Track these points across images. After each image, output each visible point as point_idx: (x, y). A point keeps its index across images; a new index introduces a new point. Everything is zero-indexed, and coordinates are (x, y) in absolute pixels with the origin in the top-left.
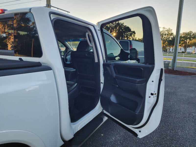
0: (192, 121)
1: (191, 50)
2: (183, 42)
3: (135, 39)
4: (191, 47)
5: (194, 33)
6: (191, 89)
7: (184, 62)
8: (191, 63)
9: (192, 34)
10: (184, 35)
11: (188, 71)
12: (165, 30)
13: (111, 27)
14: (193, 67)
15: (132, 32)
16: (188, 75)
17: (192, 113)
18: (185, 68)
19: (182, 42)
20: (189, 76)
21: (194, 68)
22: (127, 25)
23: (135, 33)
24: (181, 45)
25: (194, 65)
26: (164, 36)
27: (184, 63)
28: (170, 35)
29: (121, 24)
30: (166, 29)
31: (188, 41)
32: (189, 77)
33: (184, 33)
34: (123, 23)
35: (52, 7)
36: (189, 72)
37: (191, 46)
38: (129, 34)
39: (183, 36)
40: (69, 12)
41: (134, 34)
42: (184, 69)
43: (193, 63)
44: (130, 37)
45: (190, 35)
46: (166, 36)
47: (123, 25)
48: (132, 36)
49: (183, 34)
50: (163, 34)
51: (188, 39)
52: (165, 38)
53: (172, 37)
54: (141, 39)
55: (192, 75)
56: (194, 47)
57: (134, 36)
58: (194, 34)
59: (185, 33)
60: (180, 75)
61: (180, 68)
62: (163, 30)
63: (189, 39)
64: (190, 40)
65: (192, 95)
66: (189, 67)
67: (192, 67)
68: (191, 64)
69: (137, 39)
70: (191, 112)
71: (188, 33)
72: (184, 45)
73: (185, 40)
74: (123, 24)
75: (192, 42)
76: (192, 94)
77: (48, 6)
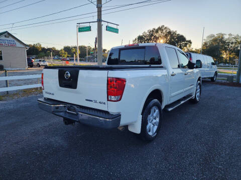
3: (191, 50)
12: (231, 37)
15: (187, 41)
22: (181, 34)
23: (191, 43)
26: (231, 45)
28: (239, 44)
30: (233, 37)
41: (189, 43)
44: (185, 48)
46: (233, 45)
48: (188, 46)
50: (229, 42)
52: (231, 47)
54: (198, 50)
57: (190, 46)
62: (229, 38)
69: (194, 50)
74: (176, 33)
77: (99, 20)
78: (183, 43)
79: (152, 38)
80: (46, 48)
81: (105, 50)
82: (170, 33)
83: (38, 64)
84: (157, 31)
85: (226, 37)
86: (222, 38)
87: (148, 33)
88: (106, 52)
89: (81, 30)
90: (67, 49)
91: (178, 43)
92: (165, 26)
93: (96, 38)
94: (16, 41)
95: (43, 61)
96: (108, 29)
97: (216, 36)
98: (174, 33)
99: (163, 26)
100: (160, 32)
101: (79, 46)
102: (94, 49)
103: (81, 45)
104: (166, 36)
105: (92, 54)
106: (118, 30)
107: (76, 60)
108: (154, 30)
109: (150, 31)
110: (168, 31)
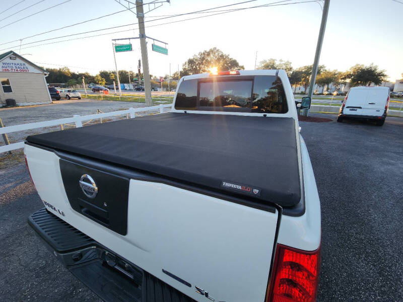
10: (306, 70)
12: (282, 63)
15: (240, 67)
21: (324, 112)
23: (244, 69)
28: (289, 70)
33: (305, 67)
35: (147, 37)
39: (304, 71)
53: (291, 72)
62: (280, 64)
72: (304, 83)
73: (307, 76)
77: (142, 36)
78: (236, 68)
79: (204, 61)
80: (76, 73)
81: (151, 76)
82: (222, 56)
83: (67, 95)
84: (208, 54)
85: (277, 63)
86: (274, 64)
87: (199, 56)
88: (152, 78)
89: (119, 49)
90: (104, 75)
91: (231, 68)
92: (217, 49)
93: (139, 61)
94: (27, 65)
95: (74, 91)
96: (155, 48)
97: (268, 61)
98: (227, 57)
99: (215, 48)
100: (212, 56)
101: (118, 71)
102: (137, 75)
103: (121, 70)
104: (218, 60)
105: (135, 80)
106: (167, 50)
107: (117, 89)
108: (206, 52)
109: (202, 54)
110: (220, 54)
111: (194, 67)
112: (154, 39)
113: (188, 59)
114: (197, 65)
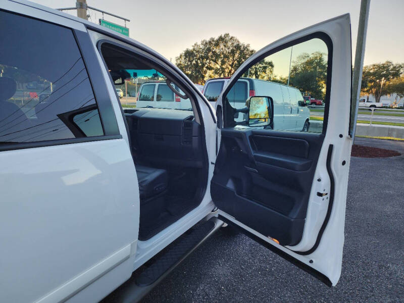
0: (387, 288)
1: (390, 101)
2: (372, 84)
3: (273, 78)
4: (388, 96)
5: (395, 65)
6: (387, 192)
7: (374, 125)
8: (389, 128)
9: (392, 67)
10: (376, 70)
11: (382, 148)
13: (223, 53)
14: (392, 138)
15: (266, 63)
16: (380, 156)
17: (387, 263)
18: (376, 140)
19: (369, 85)
20: (383, 160)
21: (396, 139)
23: (272, 66)
24: (369, 90)
25: (395, 133)
27: (374, 127)
29: (244, 47)
31: (382, 82)
32: (382, 162)
33: (374, 65)
34: (248, 45)
35: (90, 8)
36: (383, 150)
37: (389, 93)
38: (260, 67)
39: (372, 71)
40: (129, 21)
41: (270, 67)
42: (373, 141)
43: (393, 130)
44: (264, 74)
45: (387, 70)
47: (248, 50)
48: (268, 71)
49: (372, 67)
51: (383, 78)
54: (285, 79)
55: (390, 156)
56: (395, 95)
57: (271, 72)
58: (395, 67)
59: (377, 65)
60: (362, 157)
61: (364, 139)
63: (385, 77)
64: (388, 80)
65: (388, 209)
66: (385, 138)
67: (389, 138)
68: (389, 131)
69: (278, 78)
70: (384, 261)
71: (383, 64)
72: (374, 90)
73: (377, 79)
74: (248, 48)
75: (391, 83)
76: (388, 206)
77: (81, 6)
78: (261, 65)
79: (210, 54)
82: (238, 47)
84: (217, 44)
87: (202, 46)
92: (231, 35)
96: (104, 25)
97: (311, 56)
99: (228, 35)
100: (222, 46)
104: (232, 53)
108: (213, 41)
109: (206, 43)
110: (235, 45)
111: (194, 62)
112: (103, 12)
113: (185, 50)
114: (199, 59)
